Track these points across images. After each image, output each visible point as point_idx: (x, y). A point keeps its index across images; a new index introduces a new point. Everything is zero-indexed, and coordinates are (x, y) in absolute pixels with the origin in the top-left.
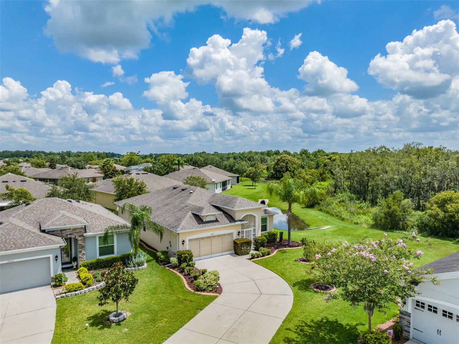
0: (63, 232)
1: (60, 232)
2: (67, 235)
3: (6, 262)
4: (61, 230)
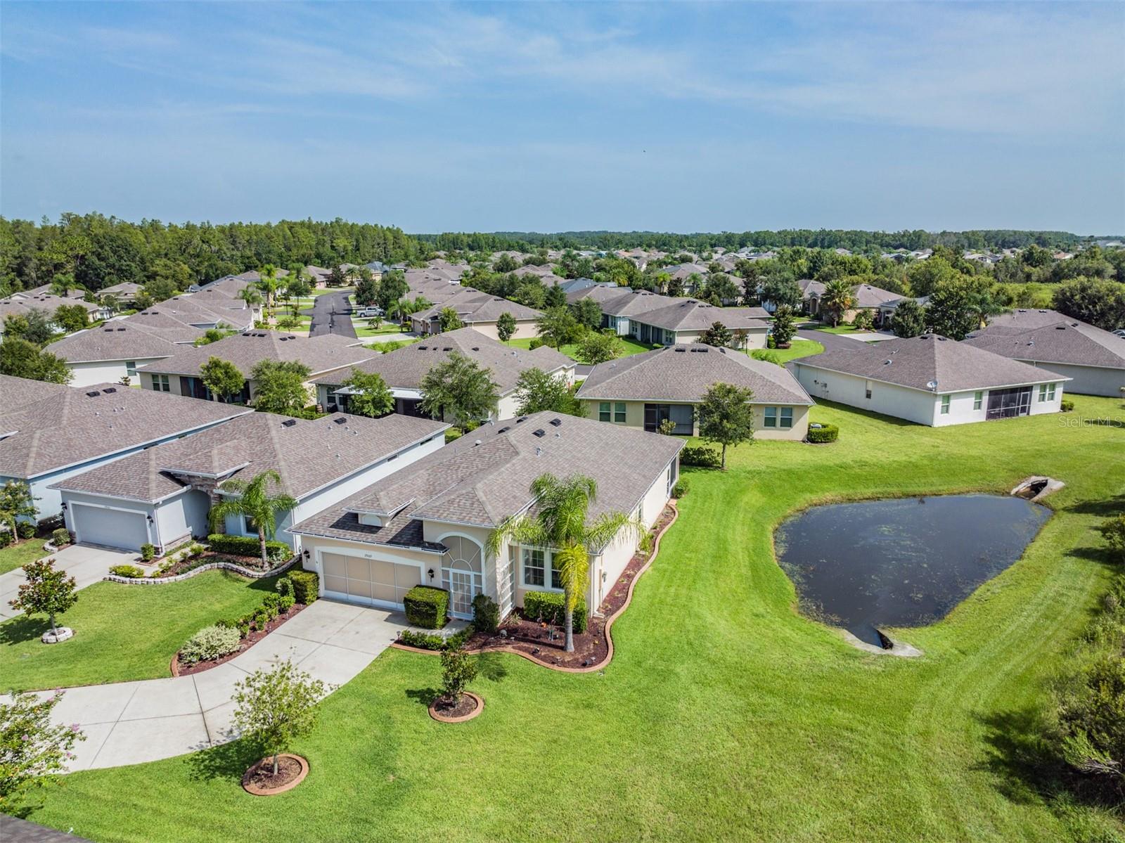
0: (192, 480)
1: (187, 478)
2: (197, 485)
3: (103, 507)
4: (190, 476)
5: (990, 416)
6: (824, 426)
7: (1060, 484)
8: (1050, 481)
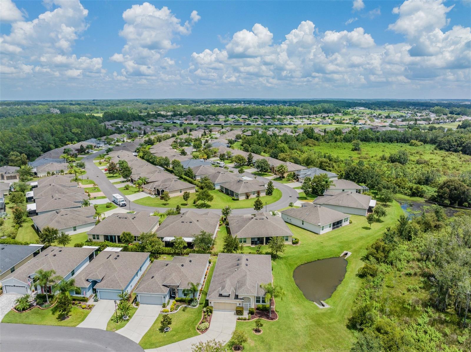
0: (170, 286)
5: (333, 228)
6: (296, 239)
7: (351, 253)
8: (349, 252)
